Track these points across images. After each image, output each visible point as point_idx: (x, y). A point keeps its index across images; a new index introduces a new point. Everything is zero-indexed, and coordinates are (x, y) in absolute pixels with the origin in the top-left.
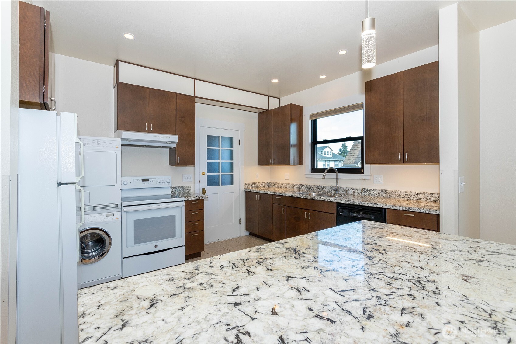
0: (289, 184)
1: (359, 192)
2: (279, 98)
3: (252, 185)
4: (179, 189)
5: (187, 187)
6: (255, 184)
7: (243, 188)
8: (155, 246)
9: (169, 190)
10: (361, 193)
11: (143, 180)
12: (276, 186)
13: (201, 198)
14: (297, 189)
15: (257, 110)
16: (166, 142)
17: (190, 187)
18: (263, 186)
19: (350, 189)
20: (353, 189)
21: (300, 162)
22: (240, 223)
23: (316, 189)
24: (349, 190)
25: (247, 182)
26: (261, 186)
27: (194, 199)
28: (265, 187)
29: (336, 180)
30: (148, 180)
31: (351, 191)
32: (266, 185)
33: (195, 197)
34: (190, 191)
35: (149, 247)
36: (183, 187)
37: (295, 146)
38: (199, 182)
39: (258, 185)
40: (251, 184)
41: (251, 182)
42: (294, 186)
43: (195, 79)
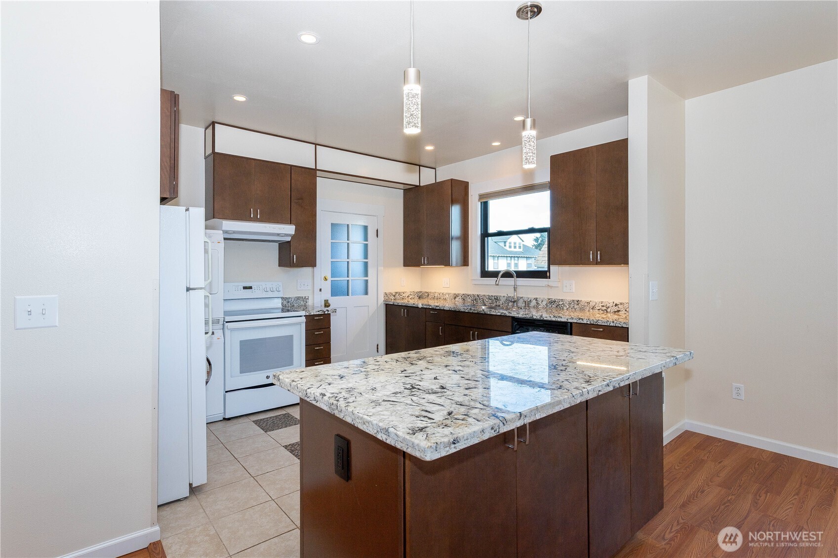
0: (449, 294)
1: (544, 303)
2: (435, 169)
3: (394, 296)
4: (293, 300)
5: (304, 298)
6: (400, 294)
7: (381, 300)
8: (267, 376)
9: (280, 300)
10: (547, 305)
11: (245, 288)
12: (430, 296)
13: (326, 313)
14: (461, 300)
15: (402, 186)
16: (278, 235)
17: (307, 298)
18: (411, 297)
19: (532, 300)
20: (536, 299)
21: (465, 262)
23: (487, 300)
24: (531, 301)
25: (387, 292)
26: (408, 297)
27: (318, 313)
28: (414, 298)
29: (514, 287)
30: (250, 288)
31: (534, 303)
32: (416, 296)
33: (318, 311)
34: (307, 304)
35: (259, 378)
36: (298, 298)
37: (457, 238)
38: (320, 290)
39: (404, 295)
40: (394, 294)
41: (393, 291)
42: (456, 296)
43: (316, 145)
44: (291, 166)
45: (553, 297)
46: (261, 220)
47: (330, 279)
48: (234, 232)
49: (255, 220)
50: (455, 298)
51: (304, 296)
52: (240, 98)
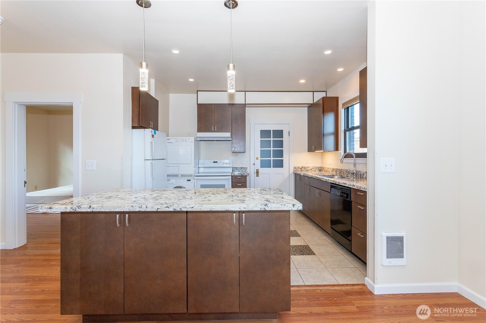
0: (330, 169)
2: (326, 92)
3: (301, 169)
4: (239, 169)
6: (305, 168)
7: (292, 171)
9: (231, 168)
11: (214, 162)
12: (324, 170)
13: (243, 175)
14: (335, 172)
15: (307, 106)
16: (224, 137)
18: (313, 170)
21: (337, 148)
24: (363, 173)
25: (296, 166)
26: (311, 170)
27: (238, 175)
28: (315, 171)
29: (354, 164)
30: (217, 162)
32: (317, 169)
34: (247, 171)
36: (242, 168)
38: (254, 164)
39: (307, 169)
40: (301, 168)
41: (300, 166)
42: (333, 170)
43: (245, 92)
46: (217, 131)
47: (260, 159)
48: (204, 137)
49: (214, 131)
50: (333, 171)
51: (245, 167)
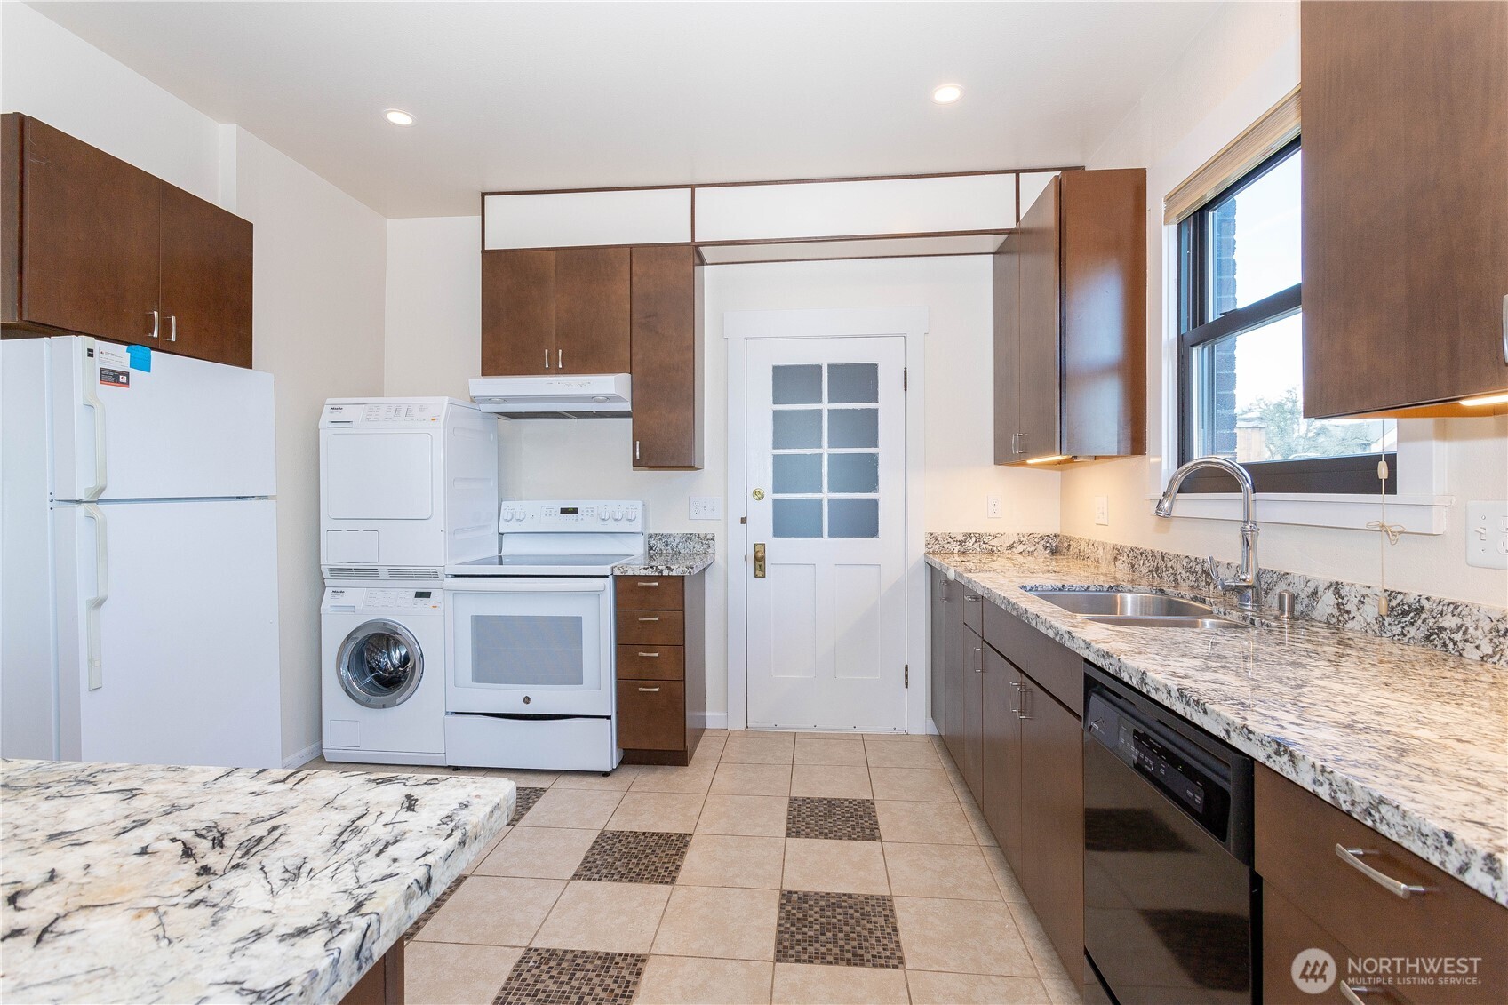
0: (1104, 546)
1: (1371, 611)
3: (961, 543)
4: (677, 541)
5: (702, 536)
6: (980, 539)
7: (918, 550)
8: (524, 700)
10: (1380, 620)
11: (564, 511)
12: (1072, 550)
13: (666, 573)
14: (1126, 567)
16: (593, 398)
17: (709, 537)
18: (1021, 548)
19: (1321, 590)
20: (1336, 588)
21: (1136, 443)
22: (906, 684)
23: (1184, 575)
24: (1315, 593)
25: (938, 531)
26: (1010, 547)
28: (1030, 553)
29: (1244, 531)
30: (575, 511)
31: (1327, 604)
32: (1040, 547)
33: (645, 569)
34: (709, 553)
35: (508, 697)
36: (689, 537)
38: (744, 521)
39: (993, 542)
40: (960, 538)
41: (958, 530)
42: (1118, 553)
43: (693, 187)
44: (631, 247)
45: (1413, 588)
47: (770, 496)
49: (554, 370)
50: (1116, 559)
51: (702, 533)
52: (399, 118)
